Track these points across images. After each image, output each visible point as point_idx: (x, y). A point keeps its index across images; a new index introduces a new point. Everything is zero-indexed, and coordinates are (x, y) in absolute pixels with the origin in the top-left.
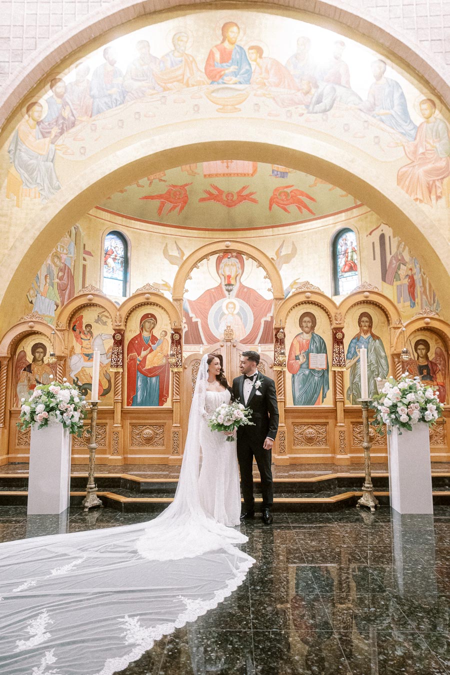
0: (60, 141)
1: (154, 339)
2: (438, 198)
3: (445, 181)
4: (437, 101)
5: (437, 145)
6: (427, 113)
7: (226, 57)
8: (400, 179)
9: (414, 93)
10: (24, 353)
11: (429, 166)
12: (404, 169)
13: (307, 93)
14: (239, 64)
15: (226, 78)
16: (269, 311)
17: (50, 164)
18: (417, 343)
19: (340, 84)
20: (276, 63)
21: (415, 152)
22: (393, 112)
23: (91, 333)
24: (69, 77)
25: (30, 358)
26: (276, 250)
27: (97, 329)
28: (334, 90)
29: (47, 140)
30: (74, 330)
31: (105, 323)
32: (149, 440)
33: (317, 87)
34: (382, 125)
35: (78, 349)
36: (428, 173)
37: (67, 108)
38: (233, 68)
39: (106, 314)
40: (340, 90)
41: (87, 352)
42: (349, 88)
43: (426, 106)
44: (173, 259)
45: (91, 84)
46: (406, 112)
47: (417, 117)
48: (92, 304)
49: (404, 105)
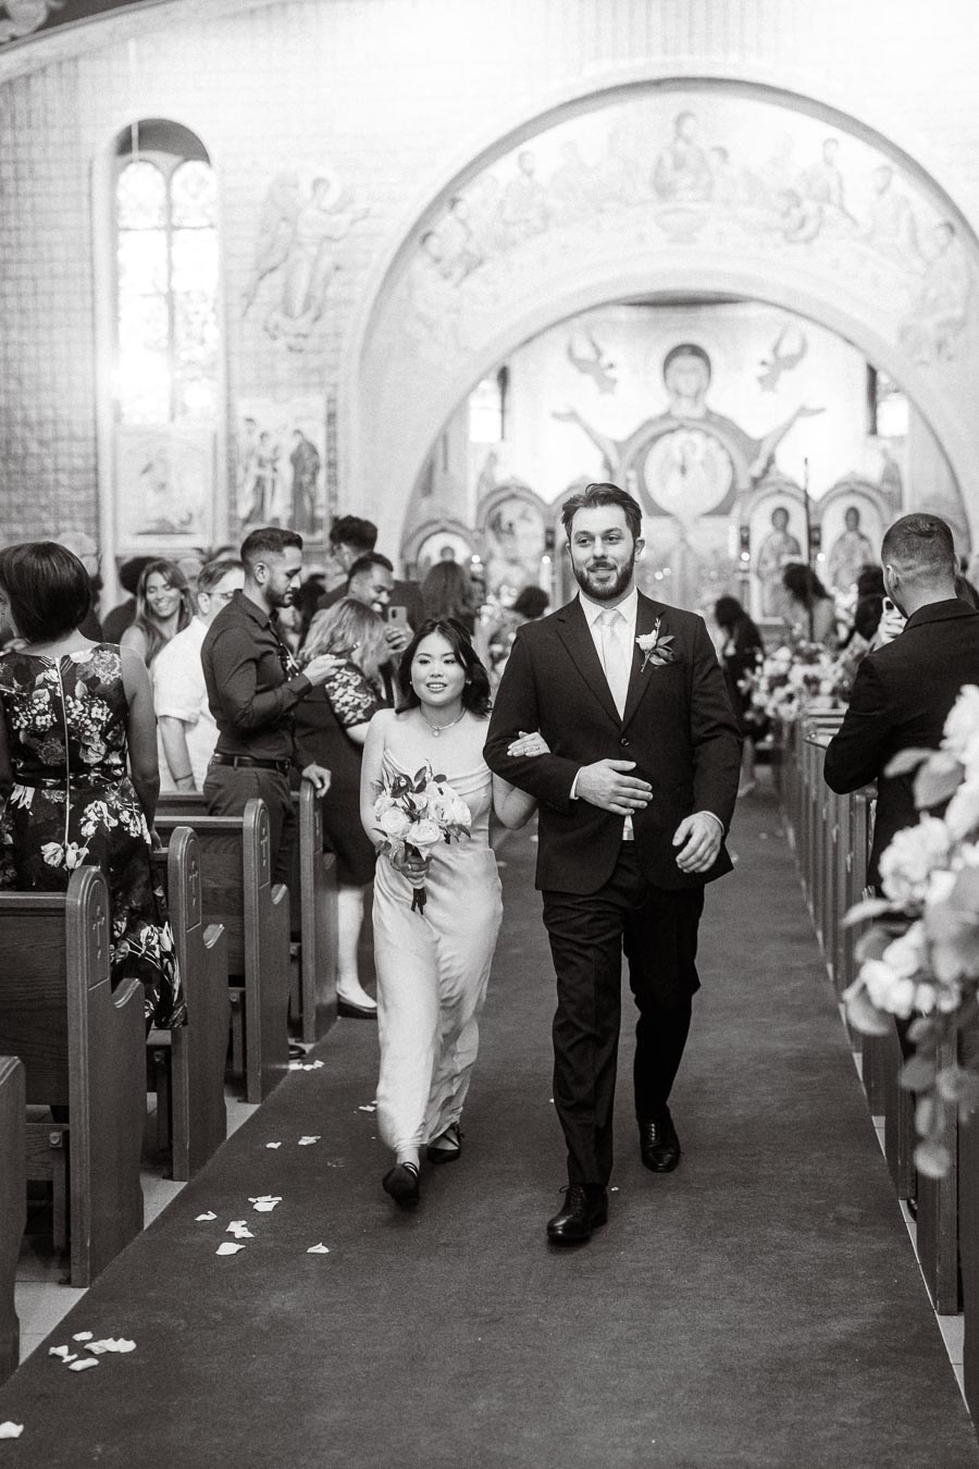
0: (466, 285)
2: (950, 358)
4: (958, 224)
5: (953, 287)
6: (943, 242)
7: (679, 164)
8: (903, 333)
9: (929, 214)
10: (428, 559)
11: (939, 317)
12: (909, 321)
13: (786, 214)
14: (697, 172)
15: (681, 195)
19: (828, 200)
20: (749, 173)
21: (924, 297)
23: (512, 532)
26: (772, 344)
27: (520, 529)
28: (821, 210)
29: (450, 283)
30: (493, 527)
31: (529, 520)
33: (799, 205)
34: (883, 260)
36: (941, 325)
37: (473, 240)
38: (690, 179)
41: (512, 555)
42: (842, 208)
43: (942, 233)
44: (582, 366)
45: (502, 203)
46: (915, 243)
47: (928, 247)
48: (513, 497)
49: (913, 231)
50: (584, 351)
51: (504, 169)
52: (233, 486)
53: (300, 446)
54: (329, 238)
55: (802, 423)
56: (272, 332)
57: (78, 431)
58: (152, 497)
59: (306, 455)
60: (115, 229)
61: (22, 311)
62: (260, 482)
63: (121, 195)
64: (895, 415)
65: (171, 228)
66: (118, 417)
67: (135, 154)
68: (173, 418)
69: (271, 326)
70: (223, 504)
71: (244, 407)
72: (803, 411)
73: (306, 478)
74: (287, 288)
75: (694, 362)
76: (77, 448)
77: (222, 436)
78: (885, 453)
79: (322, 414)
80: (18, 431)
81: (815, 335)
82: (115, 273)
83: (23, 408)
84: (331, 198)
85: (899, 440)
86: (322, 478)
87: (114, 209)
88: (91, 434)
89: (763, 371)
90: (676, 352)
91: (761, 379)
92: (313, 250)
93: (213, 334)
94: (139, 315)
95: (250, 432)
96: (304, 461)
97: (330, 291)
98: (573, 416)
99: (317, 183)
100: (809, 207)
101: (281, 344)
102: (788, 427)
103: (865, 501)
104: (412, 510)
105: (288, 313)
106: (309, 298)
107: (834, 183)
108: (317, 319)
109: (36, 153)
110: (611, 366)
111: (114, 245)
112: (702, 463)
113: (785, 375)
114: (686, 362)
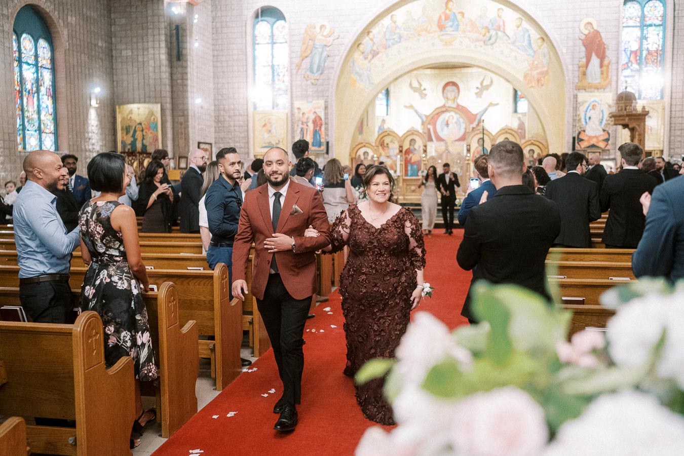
0: (372, 61)
1: (415, 149)
2: (542, 85)
3: (546, 77)
4: (545, 38)
5: (543, 60)
6: (540, 44)
7: (447, 18)
8: (525, 77)
9: (535, 35)
10: (359, 156)
11: (538, 71)
12: (528, 72)
13: (484, 36)
14: (453, 21)
15: (447, 29)
16: (475, 120)
17: (369, 72)
18: (530, 150)
19: (499, 30)
20: (471, 21)
21: (533, 64)
22: (524, 45)
23: (388, 147)
24: (375, 31)
25: (362, 157)
26: (480, 82)
27: (391, 145)
28: (497, 34)
29: (367, 61)
30: (381, 145)
31: (394, 143)
32: (413, 191)
33: (489, 32)
34: (519, 51)
35: (383, 153)
36: (538, 74)
37: (375, 46)
38: (450, 23)
39: (395, 139)
40: (500, 33)
41: (388, 155)
42: (504, 32)
43: (540, 41)
44: (415, 90)
45: (385, 33)
46: (530, 44)
47: (535, 46)
48: (388, 135)
49: (530, 41)
50: (415, 84)
51: (386, 21)
52: (293, 131)
53: (316, 117)
54: (326, 45)
55: (490, 109)
56: (306, 78)
57: (242, 112)
58: (266, 135)
59: (318, 120)
60: (254, 44)
61: (223, 72)
62: (302, 130)
63: (256, 32)
64: (523, 106)
65: (273, 43)
66: (255, 108)
67: (260, 18)
68: (273, 108)
69: (306, 77)
70: (290, 137)
71: (297, 104)
72: (491, 105)
73: (318, 128)
74: (312, 64)
75: (454, 88)
76: (241, 119)
77: (289, 115)
78: (519, 119)
79: (323, 106)
80: (222, 112)
81: (496, 78)
82: (254, 58)
83: (224, 105)
84: (326, 32)
85: (524, 114)
86: (323, 128)
87: (254, 37)
88: (246, 114)
89: (478, 91)
90: (447, 84)
91: (476, 94)
92: (320, 50)
93: (287, 79)
94: (263, 72)
95: (299, 113)
96: (317, 122)
97: (326, 64)
98: (411, 107)
99: (322, 27)
100: (493, 33)
101: (309, 83)
102: (486, 110)
103: (511, 135)
104: (354, 139)
105: (312, 71)
106: (319, 67)
107: (501, 24)
108: (321, 74)
109: (228, 19)
110: (425, 89)
111: (254, 50)
112: (456, 123)
113: (485, 92)
114: (450, 88)
